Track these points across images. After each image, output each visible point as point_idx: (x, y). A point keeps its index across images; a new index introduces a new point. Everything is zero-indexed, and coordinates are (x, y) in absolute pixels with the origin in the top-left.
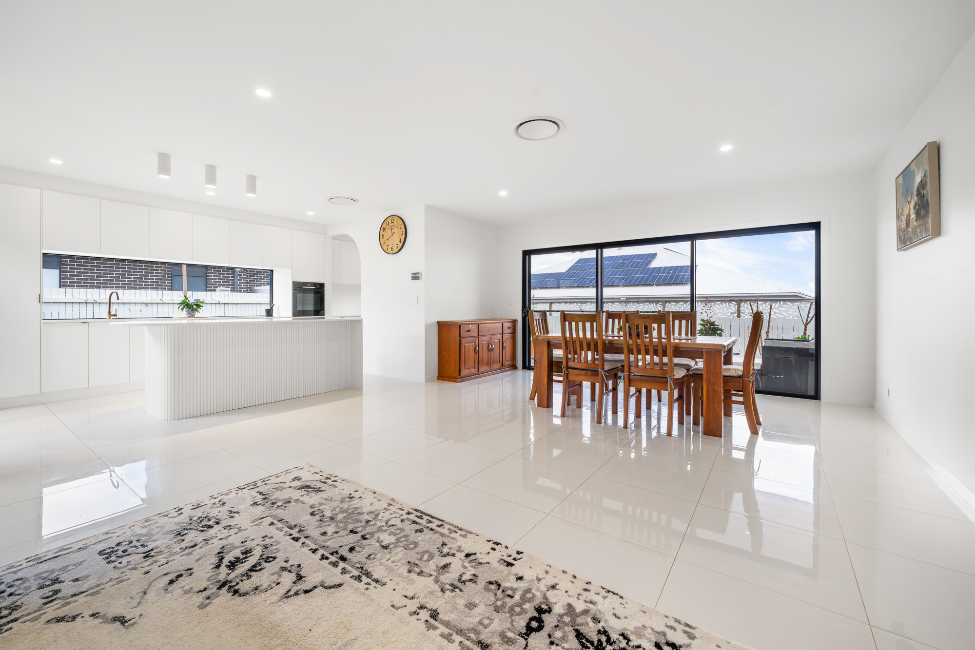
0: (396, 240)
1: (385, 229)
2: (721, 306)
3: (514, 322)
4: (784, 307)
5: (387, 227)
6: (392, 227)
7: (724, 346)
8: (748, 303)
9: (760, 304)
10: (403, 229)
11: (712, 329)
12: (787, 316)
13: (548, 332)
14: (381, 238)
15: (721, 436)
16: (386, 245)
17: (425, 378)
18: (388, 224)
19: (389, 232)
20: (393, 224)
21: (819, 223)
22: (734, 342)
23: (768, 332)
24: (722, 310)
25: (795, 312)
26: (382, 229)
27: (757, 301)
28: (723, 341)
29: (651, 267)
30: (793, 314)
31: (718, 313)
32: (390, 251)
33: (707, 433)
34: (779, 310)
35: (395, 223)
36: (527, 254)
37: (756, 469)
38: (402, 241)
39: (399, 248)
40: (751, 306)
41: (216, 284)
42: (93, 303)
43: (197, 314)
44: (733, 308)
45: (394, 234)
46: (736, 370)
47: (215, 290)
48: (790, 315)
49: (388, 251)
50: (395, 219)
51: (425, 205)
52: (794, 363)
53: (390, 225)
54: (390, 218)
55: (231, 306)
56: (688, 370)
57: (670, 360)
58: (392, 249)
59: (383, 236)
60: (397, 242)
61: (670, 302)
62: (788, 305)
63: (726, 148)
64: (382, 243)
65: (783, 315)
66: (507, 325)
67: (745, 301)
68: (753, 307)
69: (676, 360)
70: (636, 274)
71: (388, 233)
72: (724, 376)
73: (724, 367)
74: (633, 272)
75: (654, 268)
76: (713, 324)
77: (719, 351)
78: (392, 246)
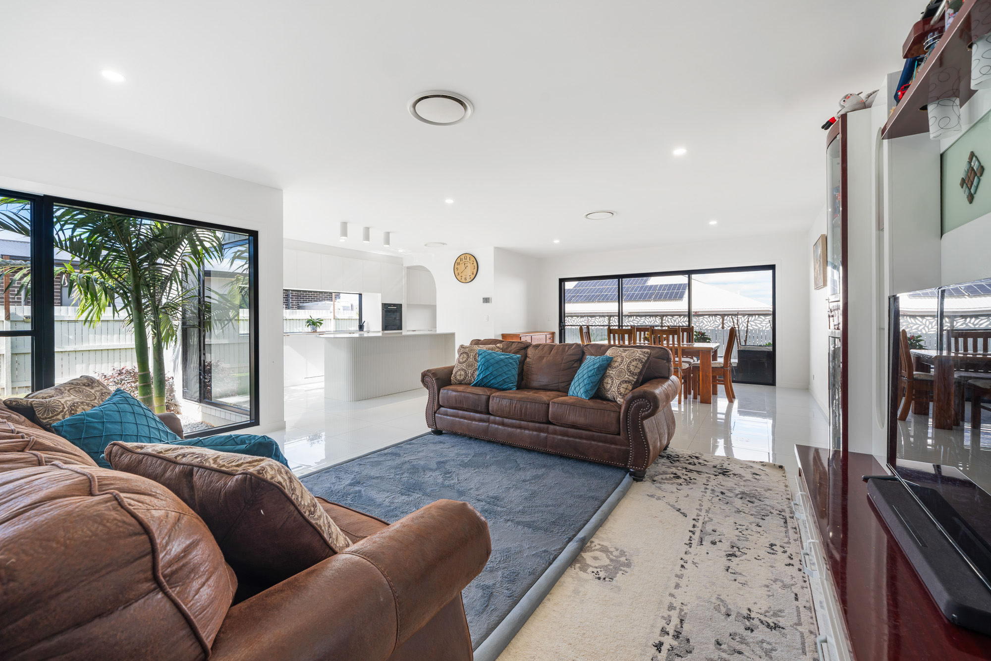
0: (469, 272)
1: (459, 264)
2: (708, 319)
3: (553, 334)
4: (758, 320)
5: (461, 263)
6: (465, 263)
7: (712, 348)
8: (730, 316)
9: (740, 318)
10: (475, 263)
11: (703, 338)
12: (761, 328)
13: (591, 342)
14: (456, 270)
15: (711, 404)
16: (460, 276)
18: (461, 260)
20: (466, 260)
21: (775, 265)
22: (718, 347)
23: (746, 340)
24: (710, 322)
25: (767, 324)
26: (456, 264)
27: (736, 315)
28: (712, 345)
29: (648, 284)
30: (766, 326)
31: (706, 325)
32: (463, 280)
33: (702, 402)
34: (755, 323)
35: (468, 260)
36: (562, 281)
37: (732, 428)
38: (475, 273)
39: (472, 279)
40: (732, 319)
43: (318, 330)
44: (718, 321)
45: (467, 268)
46: (719, 363)
48: (763, 326)
49: (461, 281)
50: (468, 256)
51: (496, 248)
52: (766, 365)
53: (464, 260)
54: (464, 255)
55: (295, 321)
56: (690, 365)
57: (680, 359)
58: (465, 279)
60: (470, 274)
61: (667, 316)
62: (761, 318)
63: (713, 223)
64: (457, 274)
65: (758, 327)
66: (548, 336)
67: (728, 315)
68: (734, 320)
69: (683, 359)
70: (636, 290)
71: (462, 267)
72: (712, 367)
73: (712, 362)
74: (633, 289)
75: (651, 286)
76: (703, 334)
77: (710, 352)
78: (465, 276)
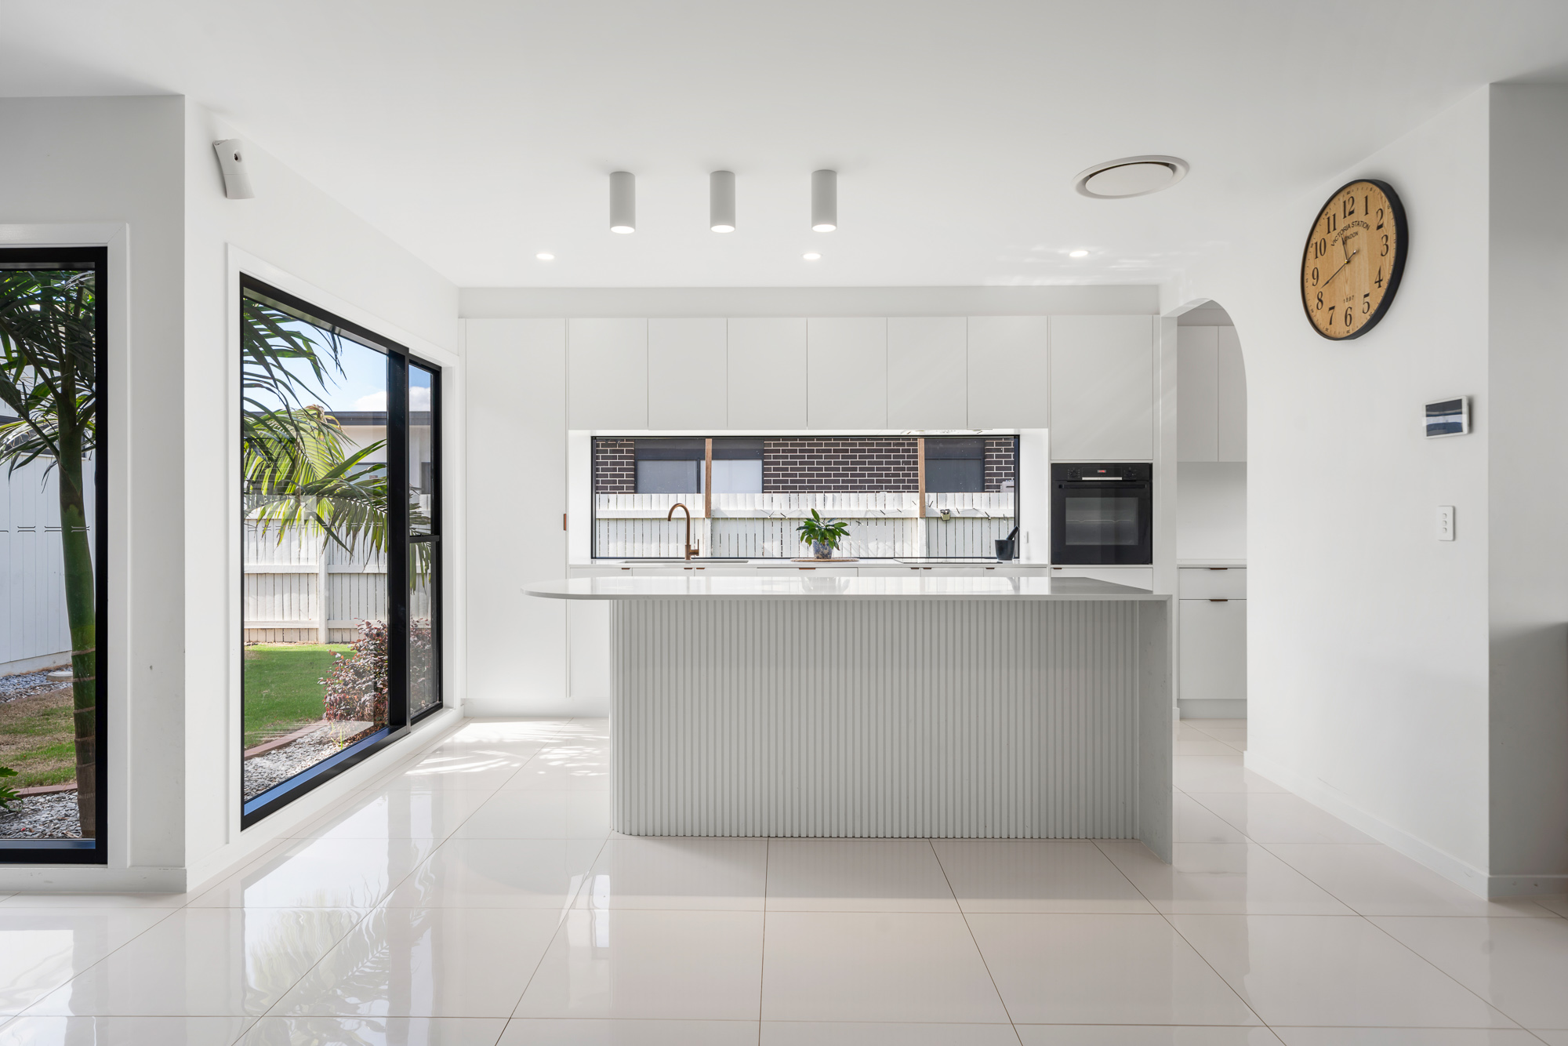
0: (1361, 282)
1: (1321, 249)
5: (1330, 238)
6: (1348, 233)
10: (1391, 226)
14: (1309, 282)
16: (1327, 305)
17: (1491, 881)
18: (1331, 226)
19: (1337, 253)
20: (1350, 220)
26: (1312, 250)
32: (1340, 328)
35: (1359, 214)
38: (1387, 276)
39: (1376, 306)
41: (1001, 475)
42: (781, 519)
45: (1356, 260)
47: (998, 487)
49: (1331, 332)
50: (1360, 192)
53: (1341, 223)
54: (1343, 196)
58: (1350, 318)
59: (1316, 275)
60: (1370, 284)
64: (1313, 302)
71: (1334, 258)
78: (1347, 305)
